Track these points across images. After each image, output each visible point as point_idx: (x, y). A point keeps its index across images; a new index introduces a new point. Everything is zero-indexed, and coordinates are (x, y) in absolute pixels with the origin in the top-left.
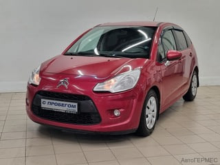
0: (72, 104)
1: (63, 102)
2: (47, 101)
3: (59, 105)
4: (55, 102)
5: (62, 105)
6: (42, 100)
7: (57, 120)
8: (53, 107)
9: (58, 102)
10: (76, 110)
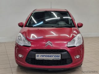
0: (57, 55)
1: (51, 55)
2: (40, 55)
3: (48, 56)
4: (45, 55)
5: (51, 56)
6: (36, 55)
7: (46, 65)
8: (45, 58)
9: (48, 55)
10: (60, 58)
